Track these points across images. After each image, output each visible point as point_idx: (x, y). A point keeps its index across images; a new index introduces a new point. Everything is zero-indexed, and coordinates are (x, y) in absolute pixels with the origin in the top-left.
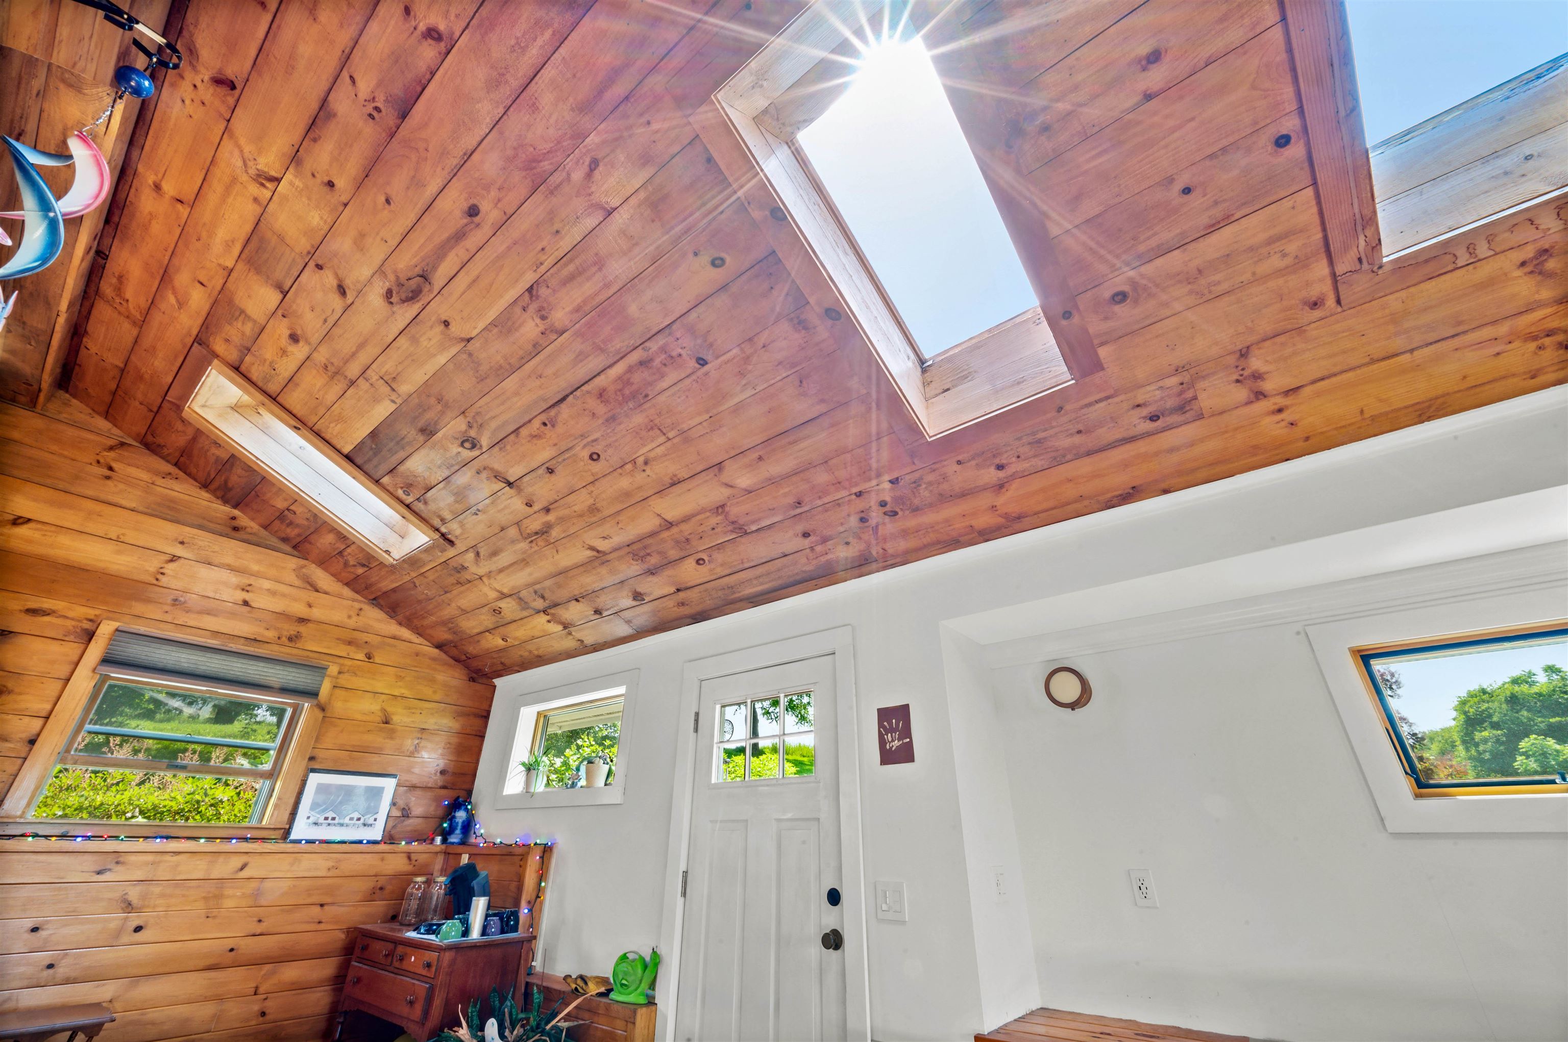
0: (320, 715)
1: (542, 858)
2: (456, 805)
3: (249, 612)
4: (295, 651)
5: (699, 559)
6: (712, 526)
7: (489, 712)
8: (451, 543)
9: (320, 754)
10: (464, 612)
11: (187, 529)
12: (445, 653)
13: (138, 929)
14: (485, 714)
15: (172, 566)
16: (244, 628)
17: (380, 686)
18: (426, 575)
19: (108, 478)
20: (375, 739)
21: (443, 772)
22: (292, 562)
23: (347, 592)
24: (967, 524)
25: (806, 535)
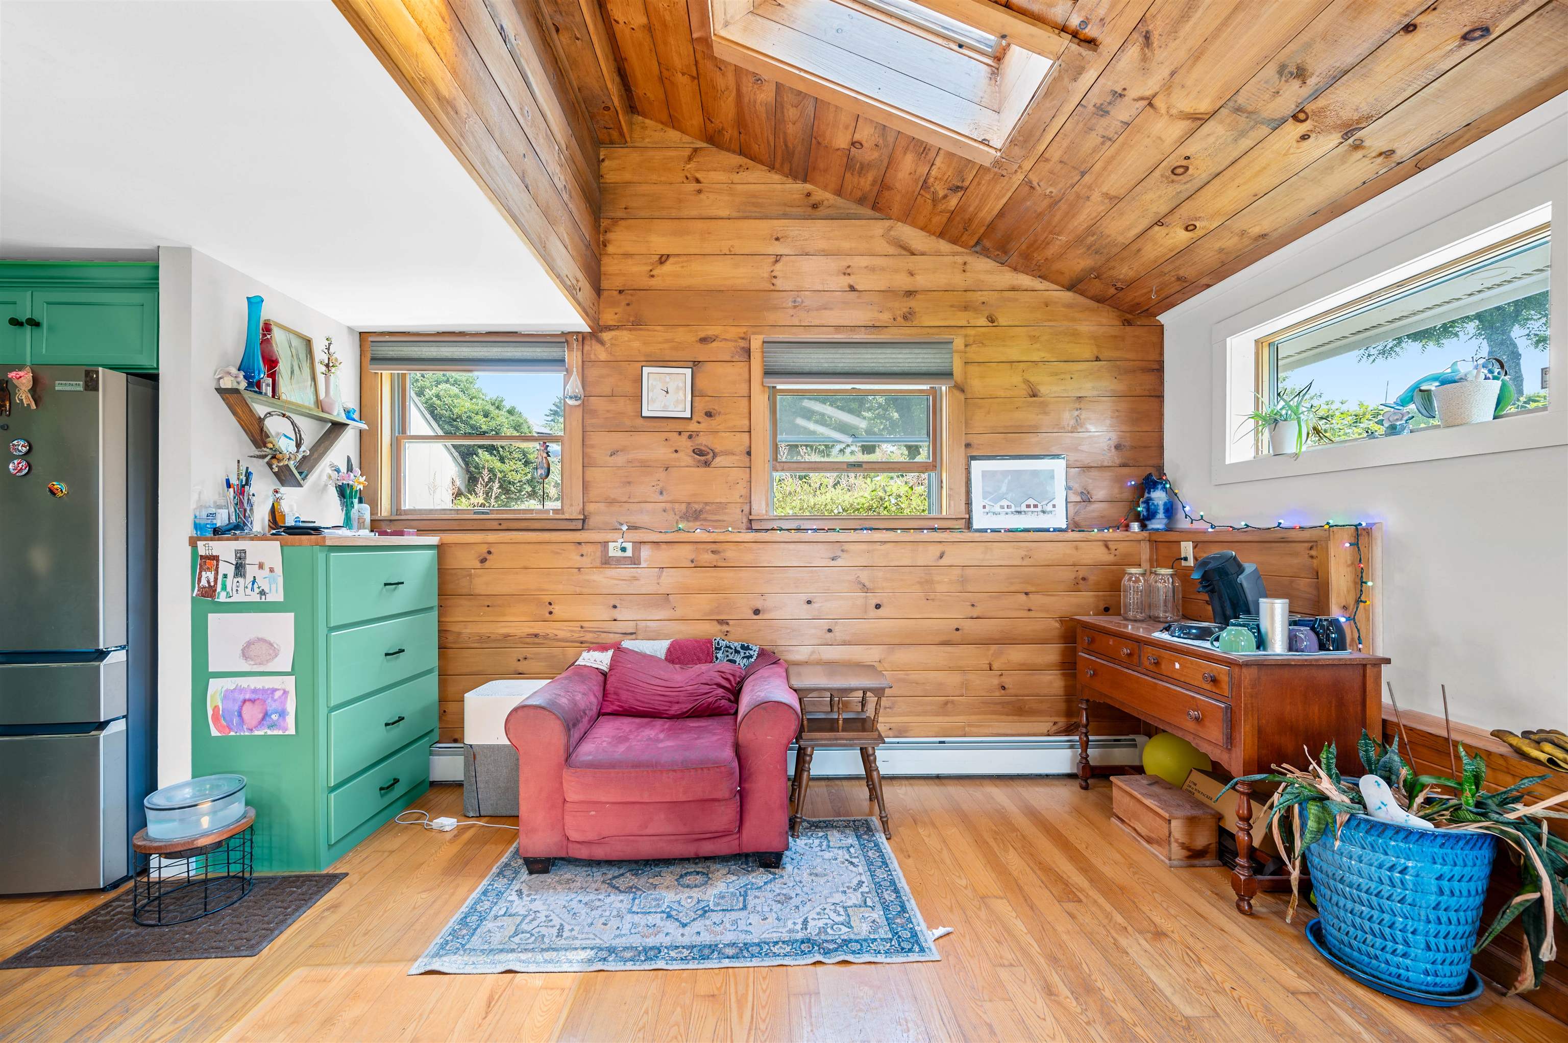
0: (962, 397)
1: (1355, 544)
2: (1150, 483)
3: (859, 297)
4: (913, 330)
7: (1161, 363)
8: (1093, 45)
9: (974, 440)
10: (1115, 200)
11: (775, 221)
12: (1082, 293)
13: (878, 606)
14: (1156, 366)
15: (778, 266)
16: (861, 316)
17: (1014, 353)
19: (700, 191)
20: (1029, 416)
21: (1118, 447)
22: (878, 227)
23: (944, 246)
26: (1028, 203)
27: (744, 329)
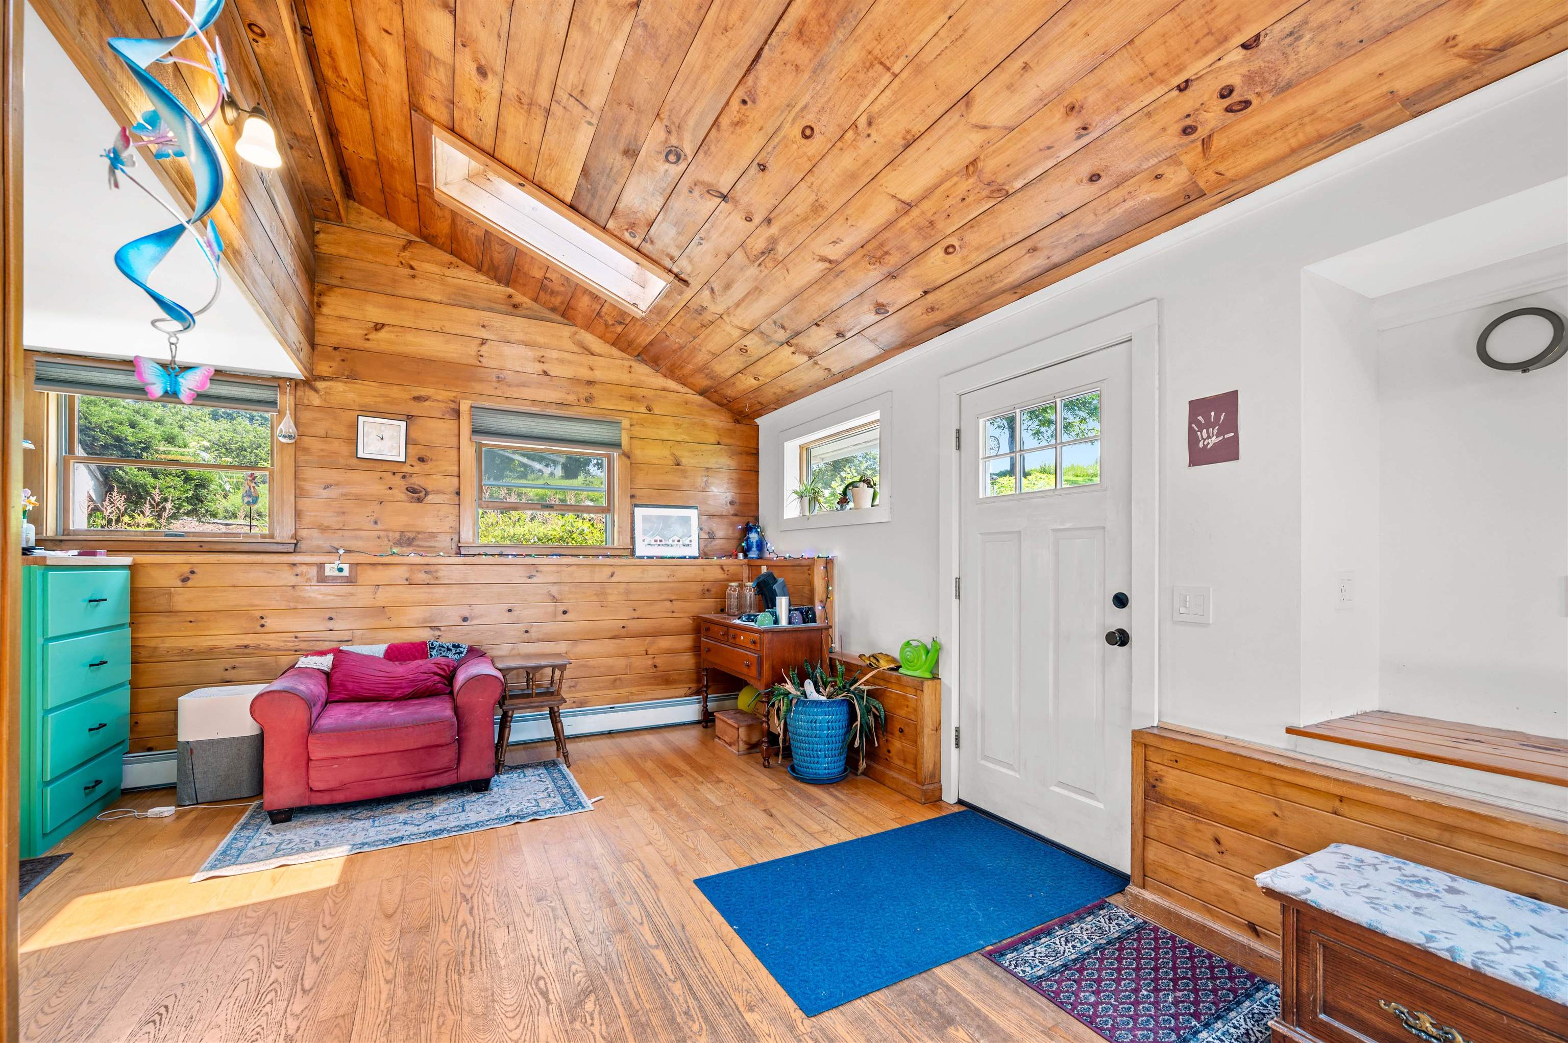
0: (628, 462)
1: (826, 568)
2: (748, 529)
3: (551, 381)
4: (593, 411)
5: (948, 247)
6: (961, 197)
7: (757, 449)
8: (685, 282)
9: (638, 493)
10: (715, 356)
11: (483, 313)
12: (709, 399)
13: (564, 612)
14: (754, 452)
15: (484, 348)
16: (553, 396)
17: (665, 434)
18: (673, 322)
19: (414, 277)
20: (673, 479)
21: (732, 503)
22: (566, 331)
23: (615, 351)
24: (1385, 89)
25: (1094, 178)
26: (667, 343)
27: (454, 394)
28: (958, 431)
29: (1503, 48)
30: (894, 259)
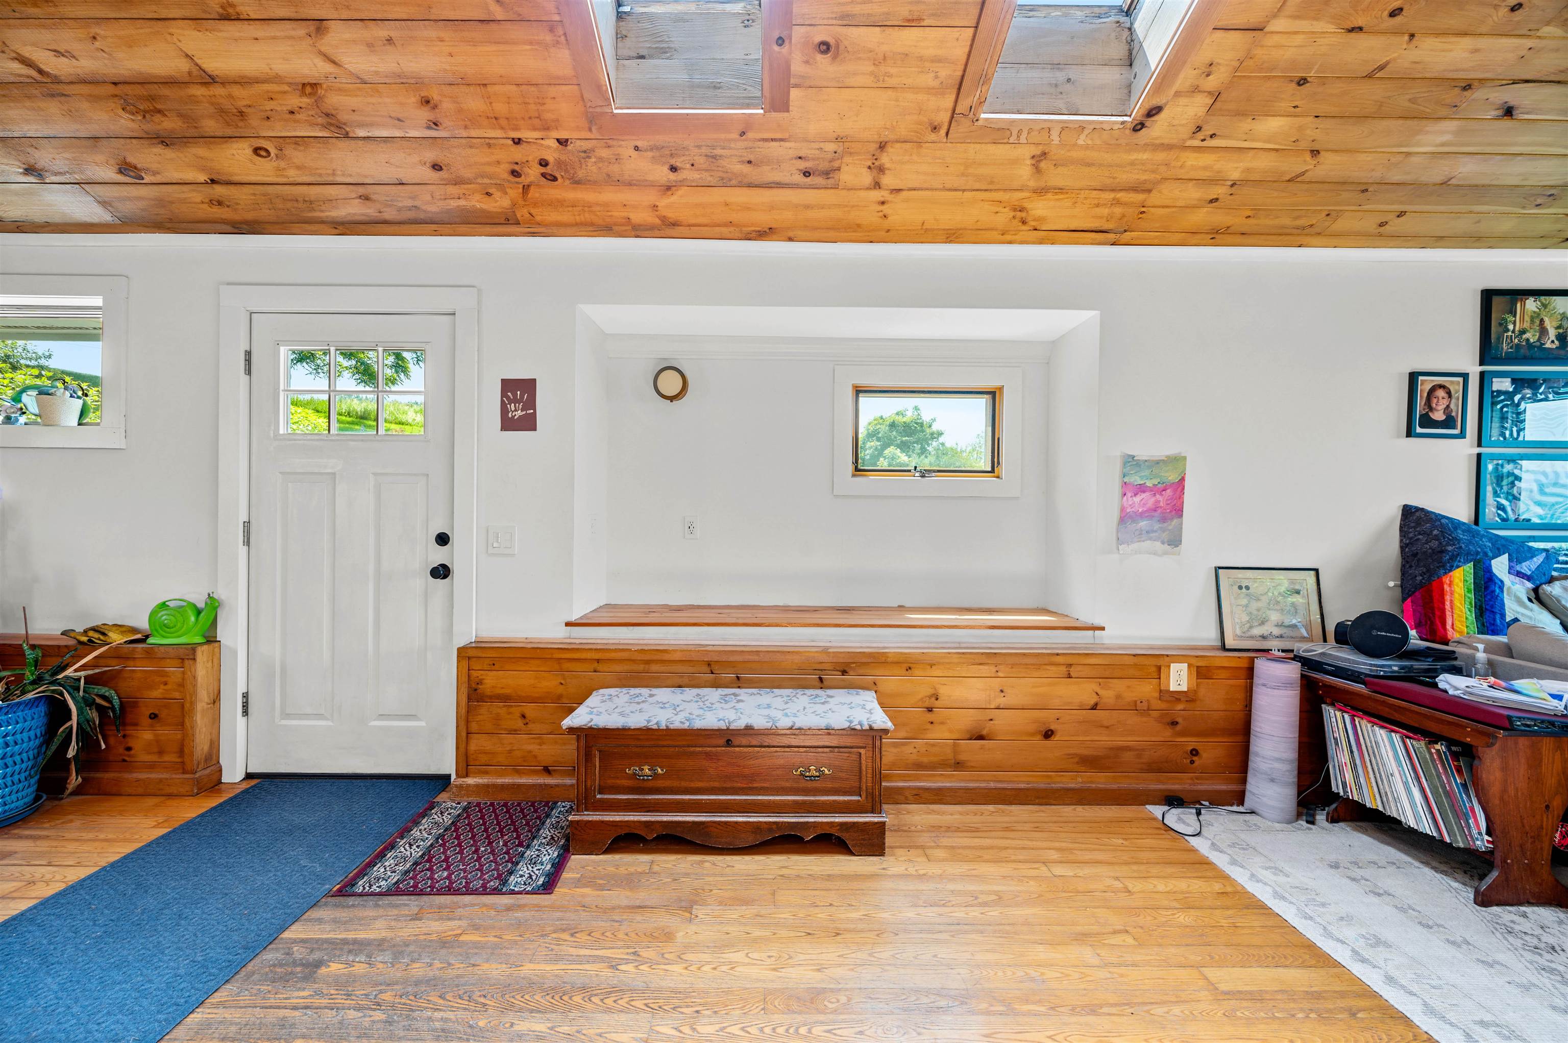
5: (261, 148)
6: (289, 108)
25: (437, 167)
28: (248, 354)
29: (675, 224)
30: (169, 124)
